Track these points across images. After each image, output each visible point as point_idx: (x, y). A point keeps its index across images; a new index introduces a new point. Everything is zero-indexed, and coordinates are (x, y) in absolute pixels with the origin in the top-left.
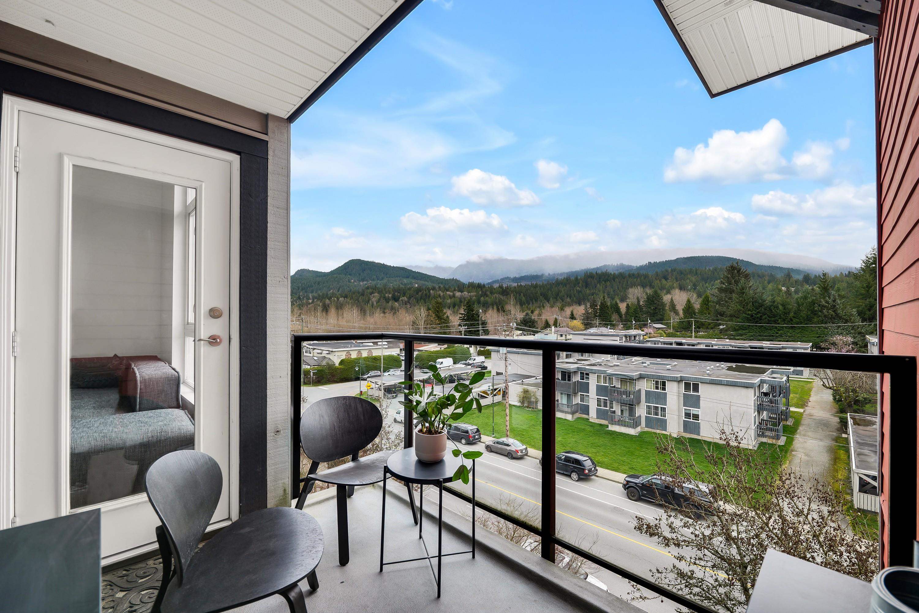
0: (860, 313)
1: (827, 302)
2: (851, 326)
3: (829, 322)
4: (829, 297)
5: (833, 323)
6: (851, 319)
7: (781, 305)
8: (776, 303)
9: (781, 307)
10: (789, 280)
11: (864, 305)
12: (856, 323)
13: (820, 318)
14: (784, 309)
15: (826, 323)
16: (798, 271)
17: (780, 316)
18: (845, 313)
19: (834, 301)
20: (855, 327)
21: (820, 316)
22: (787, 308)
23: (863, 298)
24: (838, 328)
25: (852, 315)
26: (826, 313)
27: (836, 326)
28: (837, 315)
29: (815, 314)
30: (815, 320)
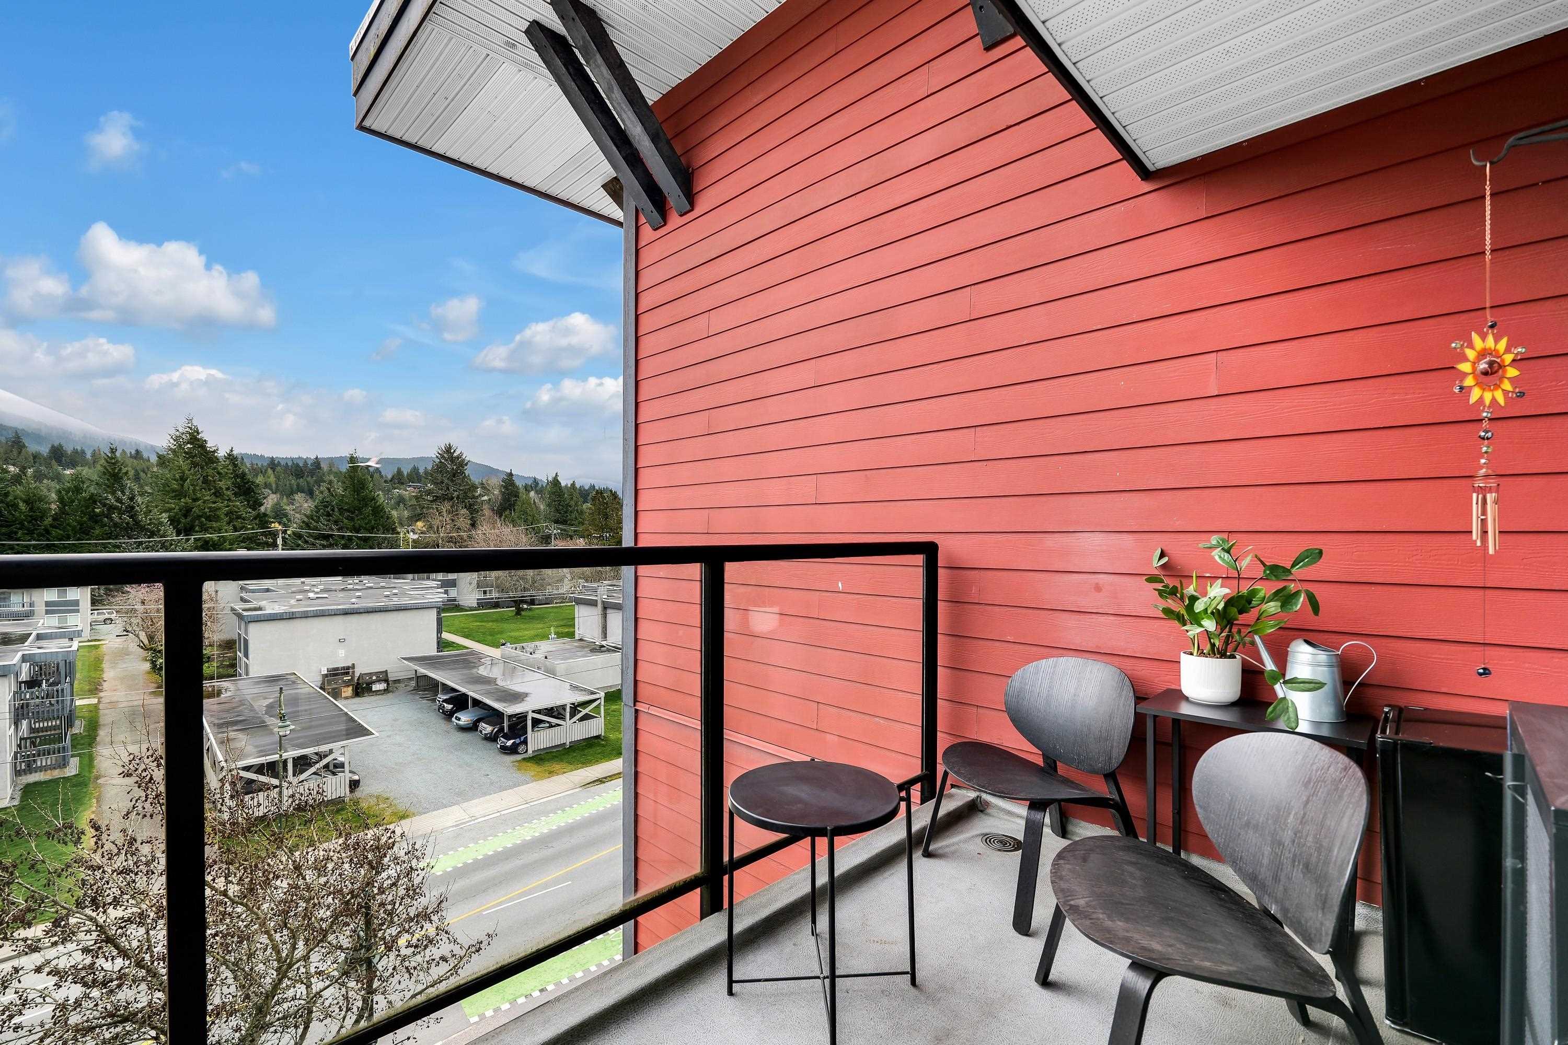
0: (173, 521)
1: (119, 500)
2: (160, 541)
3: (123, 536)
4: (123, 493)
5: (130, 538)
6: (160, 530)
7: (24, 501)
8: (10, 498)
9: (22, 506)
10: (20, 453)
11: (177, 507)
12: (168, 536)
13: (107, 528)
14: (31, 509)
15: (116, 538)
16: (38, 437)
17: (22, 523)
18: (150, 519)
19: (132, 499)
20: (166, 544)
21: (105, 525)
22: (38, 508)
23: (175, 496)
24: (139, 546)
25: (161, 523)
26: (117, 520)
27: (135, 543)
28: (137, 523)
29: (96, 522)
30: (97, 531)
